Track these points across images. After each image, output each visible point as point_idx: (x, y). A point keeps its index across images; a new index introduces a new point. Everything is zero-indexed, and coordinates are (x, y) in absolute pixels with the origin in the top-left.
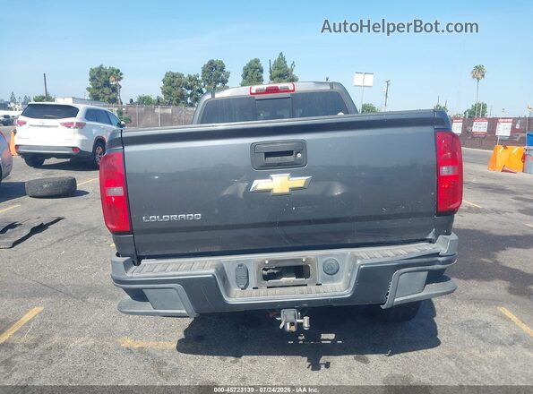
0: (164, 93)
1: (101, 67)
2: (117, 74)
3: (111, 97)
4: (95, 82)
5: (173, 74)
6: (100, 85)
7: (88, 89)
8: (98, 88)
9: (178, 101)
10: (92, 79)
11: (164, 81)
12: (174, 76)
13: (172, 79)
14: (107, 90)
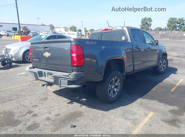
0: (168, 26)
1: (146, 18)
2: (150, 20)
3: (148, 28)
4: (143, 23)
5: (172, 18)
6: (144, 24)
7: (140, 25)
8: (143, 25)
9: (173, 29)
10: (142, 22)
11: (168, 21)
12: (173, 19)
13: (172, 20)
14: (146, 26)
